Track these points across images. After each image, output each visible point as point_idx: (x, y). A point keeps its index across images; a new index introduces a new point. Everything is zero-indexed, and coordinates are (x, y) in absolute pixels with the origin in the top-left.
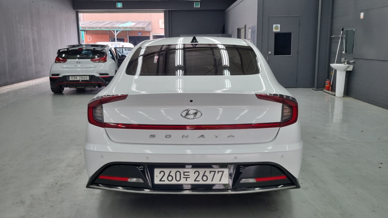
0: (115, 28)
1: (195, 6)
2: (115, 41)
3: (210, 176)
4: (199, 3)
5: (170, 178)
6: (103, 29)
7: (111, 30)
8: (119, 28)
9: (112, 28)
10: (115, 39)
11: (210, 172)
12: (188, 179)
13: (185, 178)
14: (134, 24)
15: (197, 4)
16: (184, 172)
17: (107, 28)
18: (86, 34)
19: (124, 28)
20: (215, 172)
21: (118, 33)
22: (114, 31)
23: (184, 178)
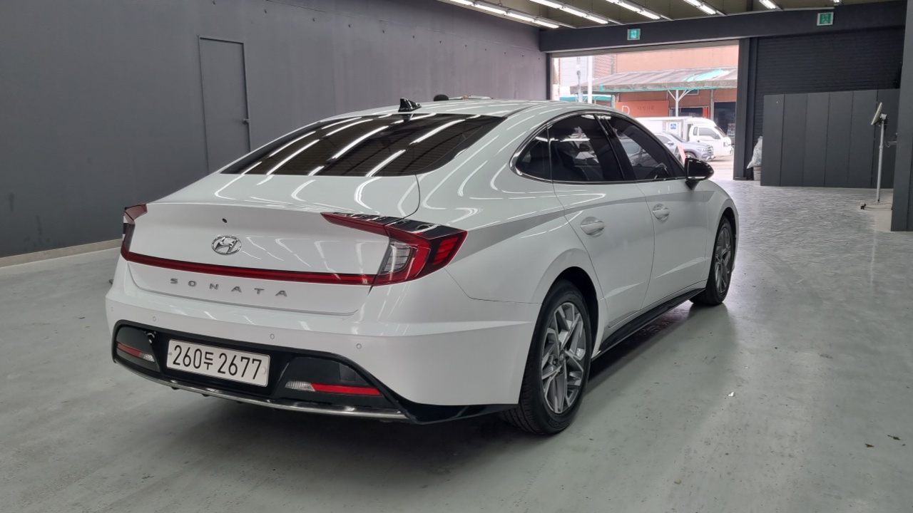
0: (677, 84)
1: (821, 23)
2: (674, 115)
3: (241, 365)
4: (832, 14)
5: (187, 361)
6: (650, 89)
7: (668, 89)
8: (686, 84)
9: (671, 84)
10: (674, 111)
11: (242, 358)
12: (210, 365)
13: (206, 365)
14: (727, 73)
15: (825, 18)
16: (207, 353)
17: (660, 85)
18: (620, 101)
19: (697, 83)
20: (249, 359)
21: (681, 97)
22: (674, 92)
23: (205, 363)
